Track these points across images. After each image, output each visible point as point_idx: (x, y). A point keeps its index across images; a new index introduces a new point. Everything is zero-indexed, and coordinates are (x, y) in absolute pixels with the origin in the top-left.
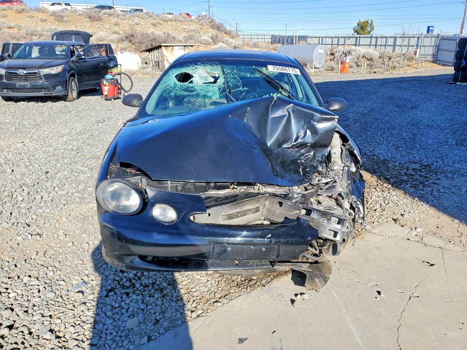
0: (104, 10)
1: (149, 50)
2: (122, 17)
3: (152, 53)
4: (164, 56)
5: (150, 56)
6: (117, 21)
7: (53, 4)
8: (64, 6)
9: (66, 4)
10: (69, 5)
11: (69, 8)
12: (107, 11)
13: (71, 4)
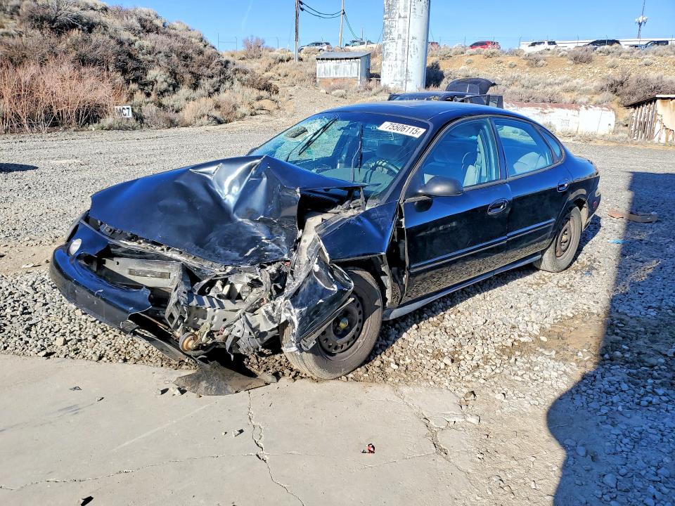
0: (602, 47)
1: (635, 105)
2: (626, 55)
3: (639, 110)
4: (657, 114)
5: (634, 115)
6: (614, 61)
7: (533, 44)
8: (546, 46)
9: (550, 43)
10: (554, 43)
11: (552, 47)
12: (607, 47)
13: (556, 42)
